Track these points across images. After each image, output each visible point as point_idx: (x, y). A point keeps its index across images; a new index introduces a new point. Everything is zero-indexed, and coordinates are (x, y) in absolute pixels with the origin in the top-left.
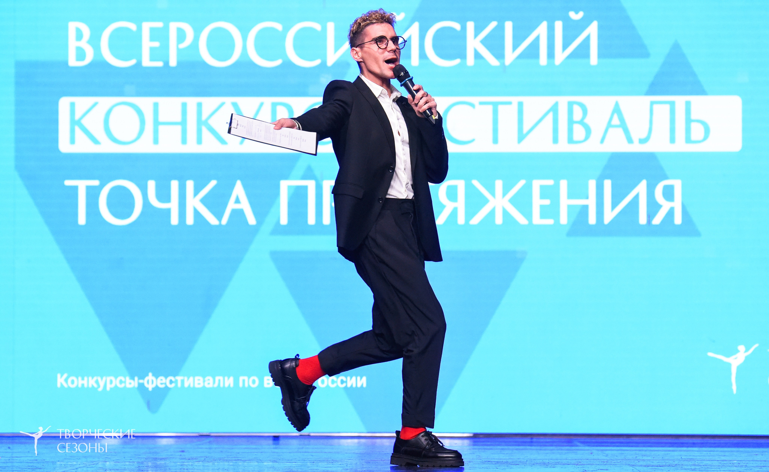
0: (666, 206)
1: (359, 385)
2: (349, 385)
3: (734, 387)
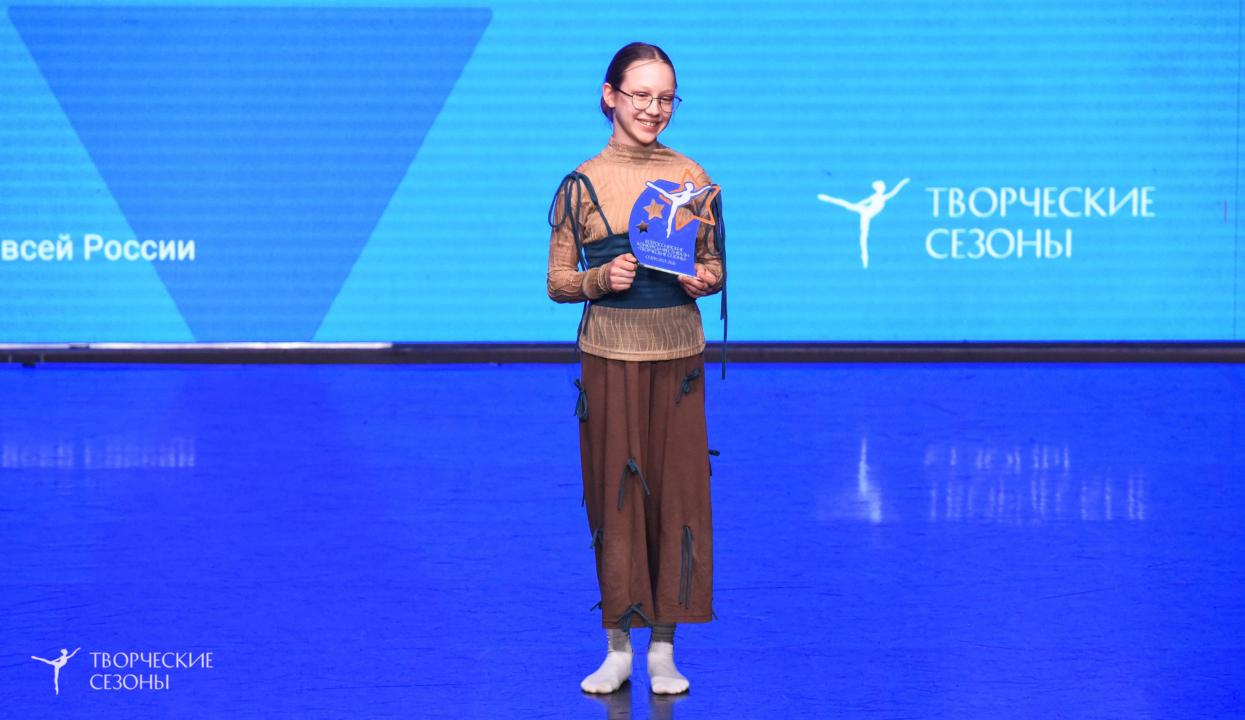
1: (181, 256)
2: (163, 256)
3: (865, 257)
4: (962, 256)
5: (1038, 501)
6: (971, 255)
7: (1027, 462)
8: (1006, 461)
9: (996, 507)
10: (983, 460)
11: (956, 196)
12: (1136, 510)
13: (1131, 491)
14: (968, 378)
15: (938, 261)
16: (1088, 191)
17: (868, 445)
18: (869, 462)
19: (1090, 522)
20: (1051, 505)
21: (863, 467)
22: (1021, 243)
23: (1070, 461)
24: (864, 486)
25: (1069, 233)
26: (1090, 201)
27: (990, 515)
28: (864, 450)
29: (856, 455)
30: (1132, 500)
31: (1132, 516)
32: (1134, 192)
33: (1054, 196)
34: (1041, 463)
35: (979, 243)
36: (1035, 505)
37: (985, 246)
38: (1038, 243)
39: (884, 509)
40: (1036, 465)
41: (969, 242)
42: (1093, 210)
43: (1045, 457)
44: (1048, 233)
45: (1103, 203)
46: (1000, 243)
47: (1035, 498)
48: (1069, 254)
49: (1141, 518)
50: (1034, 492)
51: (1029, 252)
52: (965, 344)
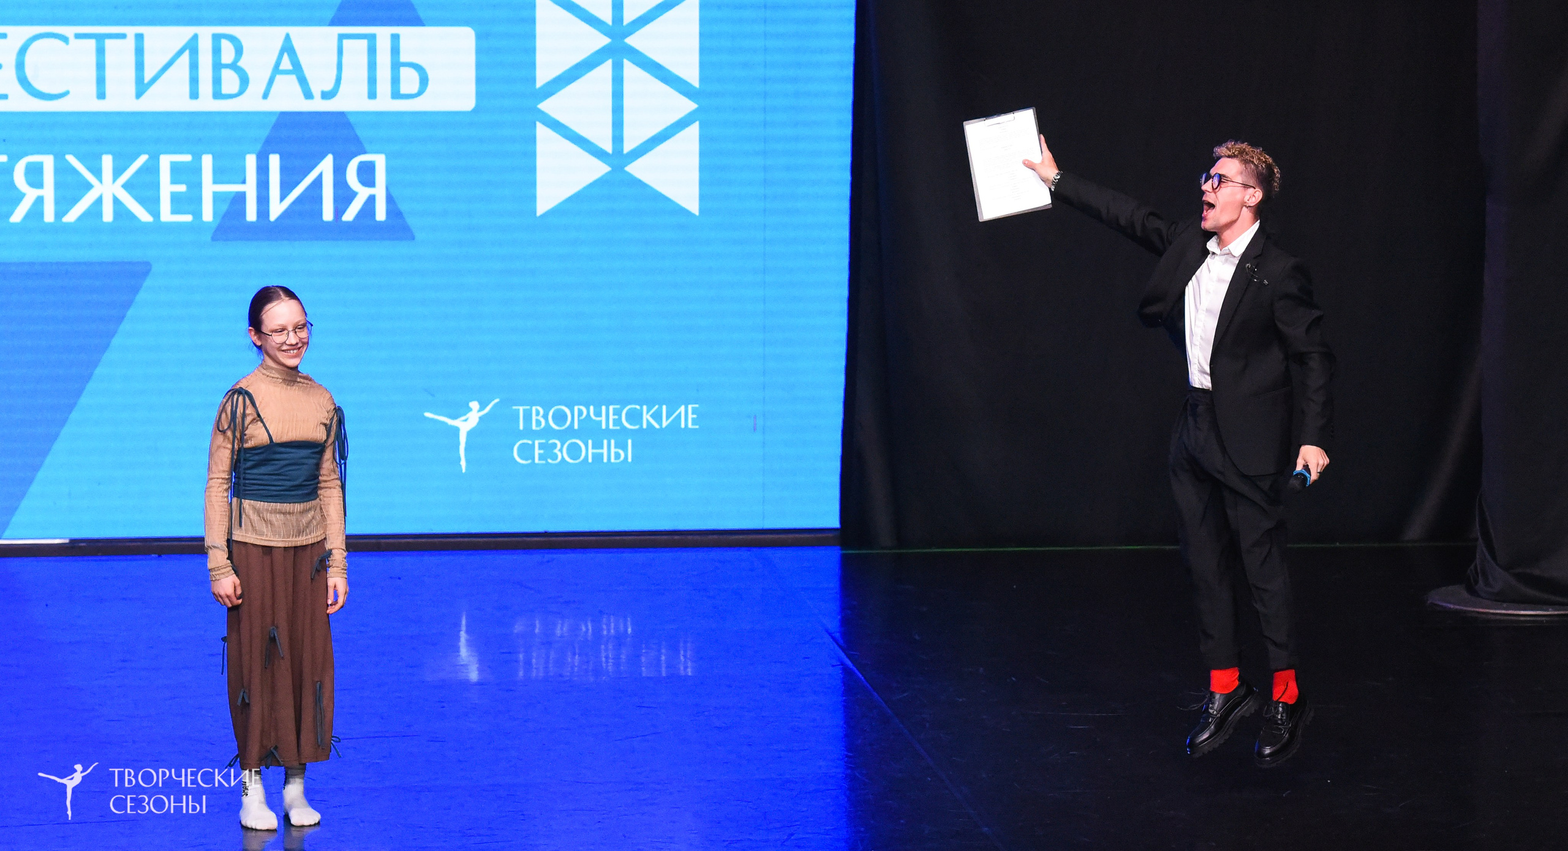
0: (363, 193)
3: (463, 463)
4: (544, 462)
5: (607, 662)
6: (550, 461)
7: (597, 632)
8: (581, 629)
9: (572, 668)
10: (561, 629)
11: (538, 413)
12: (686, 668)
13: (682, 652)
14: (548, 562)
15: (523, 465)
16: (645, 407)
17: (466, 619)
18: (467, 632)
19: (648, 678)
20: (617, 664)
21: (463, 635)
22: (590, 451)
23: (632, 629)
24: (464, 652)
25: (630, 442)
26: (646, 417)
27: (568, 674)
28: (464, 622)
29: (457, 625)
30: (682, 658)
31: (682, 673)
32: (682, 408)
33: (617, 413)
34: (609, 630)
35: (556, 451)
36: (604, 665)
37: (562, 453)
38: (605, 451)
39: (480, 670)
40: (605, 633)
41: (548, 448)
42: (648, 421)
43: (612, 625)
44: (613, 442)
45: (657, 416)
46: (574, 451)
47: (604, 659)
48: (630, 460)
49: (690, 674)
50: (603, 654)
51: (598, 458)
52: (546, 534)
